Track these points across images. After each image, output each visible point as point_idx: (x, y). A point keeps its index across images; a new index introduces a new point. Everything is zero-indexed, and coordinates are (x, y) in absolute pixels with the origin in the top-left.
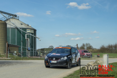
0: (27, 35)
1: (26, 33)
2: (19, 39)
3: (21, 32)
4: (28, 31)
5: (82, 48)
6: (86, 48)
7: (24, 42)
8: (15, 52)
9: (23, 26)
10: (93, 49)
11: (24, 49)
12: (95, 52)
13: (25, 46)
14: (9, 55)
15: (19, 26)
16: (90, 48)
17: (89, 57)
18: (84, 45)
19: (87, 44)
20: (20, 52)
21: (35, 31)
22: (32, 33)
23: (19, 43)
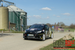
0: (21, 17)
2: (16, 19)
4: (21, 14)
6: (60, 25)
7: (19, 21)
10: (65, 26)
11: (20, 26)
12: (66, 28)
13: (20, 24)
15: (16, 10)
16: (63, 25)
17: (63, 31)
18: (59, 23)
19: (61, 23)
20: (16, 28)
21: (26, 13)
23: (16, 21)
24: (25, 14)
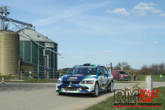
0: (46, 51)
1: (44, 48)
2: (35, 55)
3: (37, 47)
4: (46, 46)
5: (118, 68)
6: (122, 68)
7: (42, 59)
8: (30, 72)
9: (41, 39)
10: (132, 70)
11: (42, 69)
13: (43, 65)
14: (21, 77)
15: (35, 39)
16: (128, 68)
17: (127, 80)
18: (120, 64)
19: (124, 64)
20: (36, 73)
21: (56, 45)
23: (35, 60)
24: (53, 47)
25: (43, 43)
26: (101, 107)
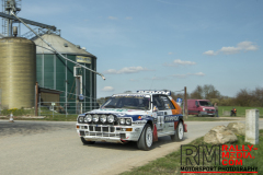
0: (78, 69)
1: (74, 65)
2: (61, 76)
3: (64, 62)
4: (78, 61)
5: (197, 95)
6: (203, 95)
7: (72, 82)
8: (53, 104)
9: (70, 50)
10: (221, 98)
11: (71, 98)
12: (224, 105)
13: (73, 91)
14: (40, 111)
15: (61, 50)
16: (214, 94)
17: (212, 115)
18: (199, 89)
19: (206, 88)
20: (63, 104)
21: (94, 59)
22: (87, 65)
24: (89, 62)
25: (73, 56)
26: (169, 162)
